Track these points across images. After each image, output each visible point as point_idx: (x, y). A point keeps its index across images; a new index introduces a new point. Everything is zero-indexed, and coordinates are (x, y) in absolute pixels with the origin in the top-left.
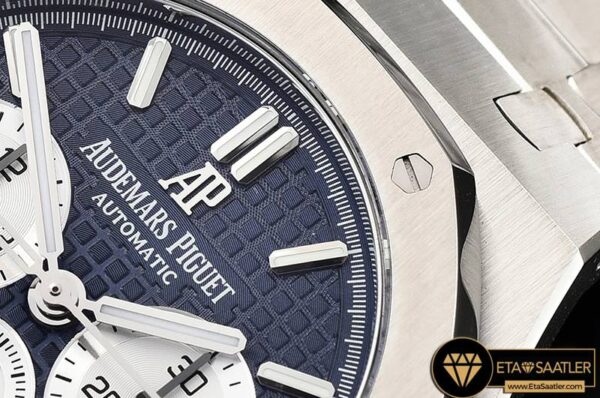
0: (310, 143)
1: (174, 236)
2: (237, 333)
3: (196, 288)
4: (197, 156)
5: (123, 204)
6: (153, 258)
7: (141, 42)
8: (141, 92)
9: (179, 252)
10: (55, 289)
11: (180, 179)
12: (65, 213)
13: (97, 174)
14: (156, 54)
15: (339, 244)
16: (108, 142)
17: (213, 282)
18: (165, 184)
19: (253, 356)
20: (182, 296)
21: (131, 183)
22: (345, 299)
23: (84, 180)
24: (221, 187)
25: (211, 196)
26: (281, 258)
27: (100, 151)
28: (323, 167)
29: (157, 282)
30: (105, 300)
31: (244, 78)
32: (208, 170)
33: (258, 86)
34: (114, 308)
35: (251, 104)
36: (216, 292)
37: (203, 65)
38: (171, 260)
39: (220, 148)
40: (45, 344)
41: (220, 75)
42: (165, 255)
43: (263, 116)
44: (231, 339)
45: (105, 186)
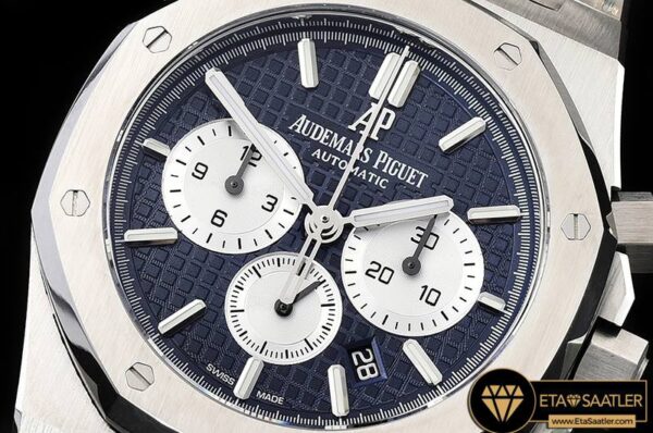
0: (427, 65)
1: (374, 157)
2: (444, 198)
3: (402, 183)
4: (364, 102)
5: (332, 151)
6: (368, 176)
7: (293, 47)
8: (308, 78)
9: (382, 166)
10: (325, 218)
11: (360, 121)
12: (300, 172)
13: (308, 139)
14: (305, 50)
15: (476, 119)
16: (304, 117)
17: (411, 175)
18: (353, 127)
19: (460, 210)
20: (398, 191)
21: (331, 136)
22: (495, 151)
23: (301, 145)
24: (388, 115)
25: (384, 123)
26: (446, 142)
27: (302, 124)
28: (443, 76)
29: (378, 189)
30: (354, 213)
31: (367, 42)
33: (378, 44)
34: (359, 217)
35: (379, 58)
36: (416, 180)
37: (338, 45)
38: (379, 172)
39: (374, 91)
40: (329, 257)
41: (351, 46)
42: (374, 171)
43: (391, 62)
44: (442, 203)
45: (317, 145)
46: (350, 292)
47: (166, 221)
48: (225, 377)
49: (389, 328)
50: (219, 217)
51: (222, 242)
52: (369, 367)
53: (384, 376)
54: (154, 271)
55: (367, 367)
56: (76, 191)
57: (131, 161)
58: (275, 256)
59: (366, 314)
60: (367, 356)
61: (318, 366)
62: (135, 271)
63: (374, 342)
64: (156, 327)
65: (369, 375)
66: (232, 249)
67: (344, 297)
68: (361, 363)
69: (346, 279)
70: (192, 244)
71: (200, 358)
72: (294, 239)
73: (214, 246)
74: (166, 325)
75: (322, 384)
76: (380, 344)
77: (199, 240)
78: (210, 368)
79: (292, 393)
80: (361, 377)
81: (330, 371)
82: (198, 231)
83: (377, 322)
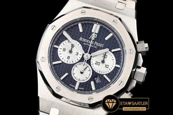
0: (101, 25)
1: (94, 43)
2: (107, 49)
3: (100, 47)
4: (91, 33)
5: (87, 43)
6: (93, 46)
7: (78, 25)
8: (81, 30)
9: (96, 44)
10: (87, 56)
11: (91, 37)
12: (81, 47)
13: (82, 41)
14: (80, 25)
15: (111, 34)
16: (81, 37)
17: (101, 45)
18: (90, 38)
19: (110, 50)
20: (99, 48)
21: (86, 40)
22: (115, 39)
23: (81, 43)
24: (96, 35)
25: (95, 36)
26: (107, 38)
27: (81, 39)
28: (104, 27)
29: (95, 49)
30: (92, 54)
31: (90, 22)
32: (93, 34)
33: (92, 22)
34: (93, 54)
35: (93, 25)
36: (102, 46)
37: (85, 23)
38: (95, 45)
39: (93, 31)
40: (89, 62)
41: (88, 23)
42: (94, 45)
43: (95, 25)
44: (107, 50)
45: (84, 42)
46: (93, 68)
47: (59, 60)
48: (73, 86)
49: (100, 73)
50: (69, 57)
51: (70, 62)
52: (98, 80)
53: (101, 82)
54: (58, 69)
55: (97, 80)
56: (43, 57)
57: (52, 50)
58: (79, 63)
59: (96, 71)
60: (97, 78)
61: (89, 82)
62: (55, 69)
63: (98, 76)
64: (60, 79)
65: (98, 82)
66: (71, 63)
67: (92, 69)
68: (96, 80)
69: (92, 65)
70: (64, 63)
71: (69, 83)
72: (82, 59)
73: (68, 63)
74: (62, 78)
75: (90, 85)
76: (99, 76)
77: (66, 62)
78: (70, 85)
79: (85, 87)
80: (97, 82)
81: (91, 82)
82: (65, 60)
83: (98, 72)
